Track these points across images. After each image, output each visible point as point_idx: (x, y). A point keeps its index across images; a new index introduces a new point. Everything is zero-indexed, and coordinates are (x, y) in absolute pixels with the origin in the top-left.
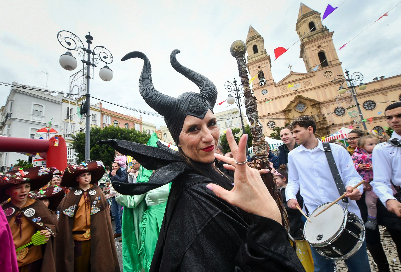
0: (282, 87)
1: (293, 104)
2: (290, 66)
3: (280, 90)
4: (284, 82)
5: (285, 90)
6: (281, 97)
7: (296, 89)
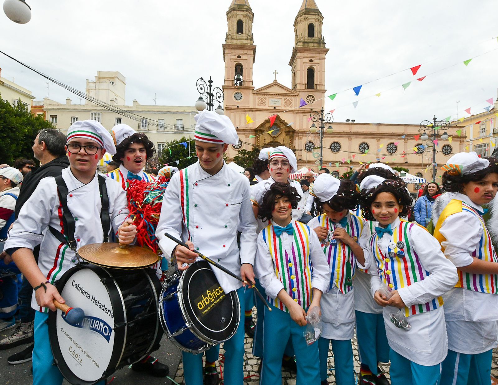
0: (261, 97)
1: (267, 124)
2: (276, 73)
3: (257, 101)
4: (264, 91)
5: (263, 103)
6: (257, 110)
7: (275, 105)
